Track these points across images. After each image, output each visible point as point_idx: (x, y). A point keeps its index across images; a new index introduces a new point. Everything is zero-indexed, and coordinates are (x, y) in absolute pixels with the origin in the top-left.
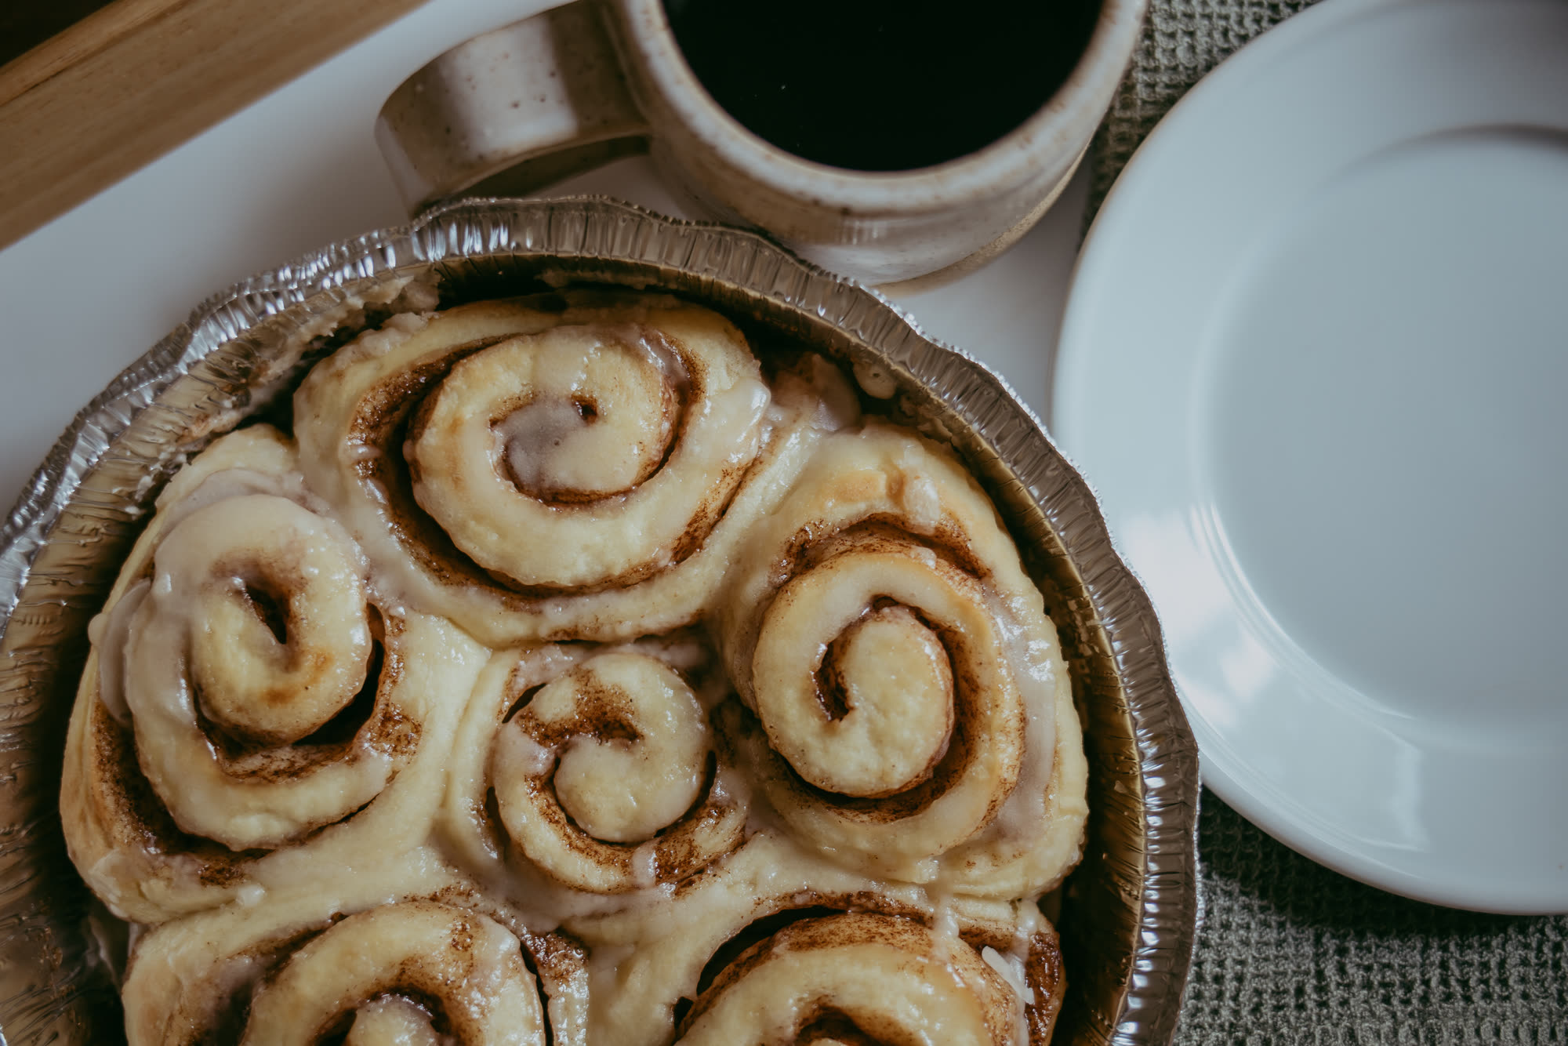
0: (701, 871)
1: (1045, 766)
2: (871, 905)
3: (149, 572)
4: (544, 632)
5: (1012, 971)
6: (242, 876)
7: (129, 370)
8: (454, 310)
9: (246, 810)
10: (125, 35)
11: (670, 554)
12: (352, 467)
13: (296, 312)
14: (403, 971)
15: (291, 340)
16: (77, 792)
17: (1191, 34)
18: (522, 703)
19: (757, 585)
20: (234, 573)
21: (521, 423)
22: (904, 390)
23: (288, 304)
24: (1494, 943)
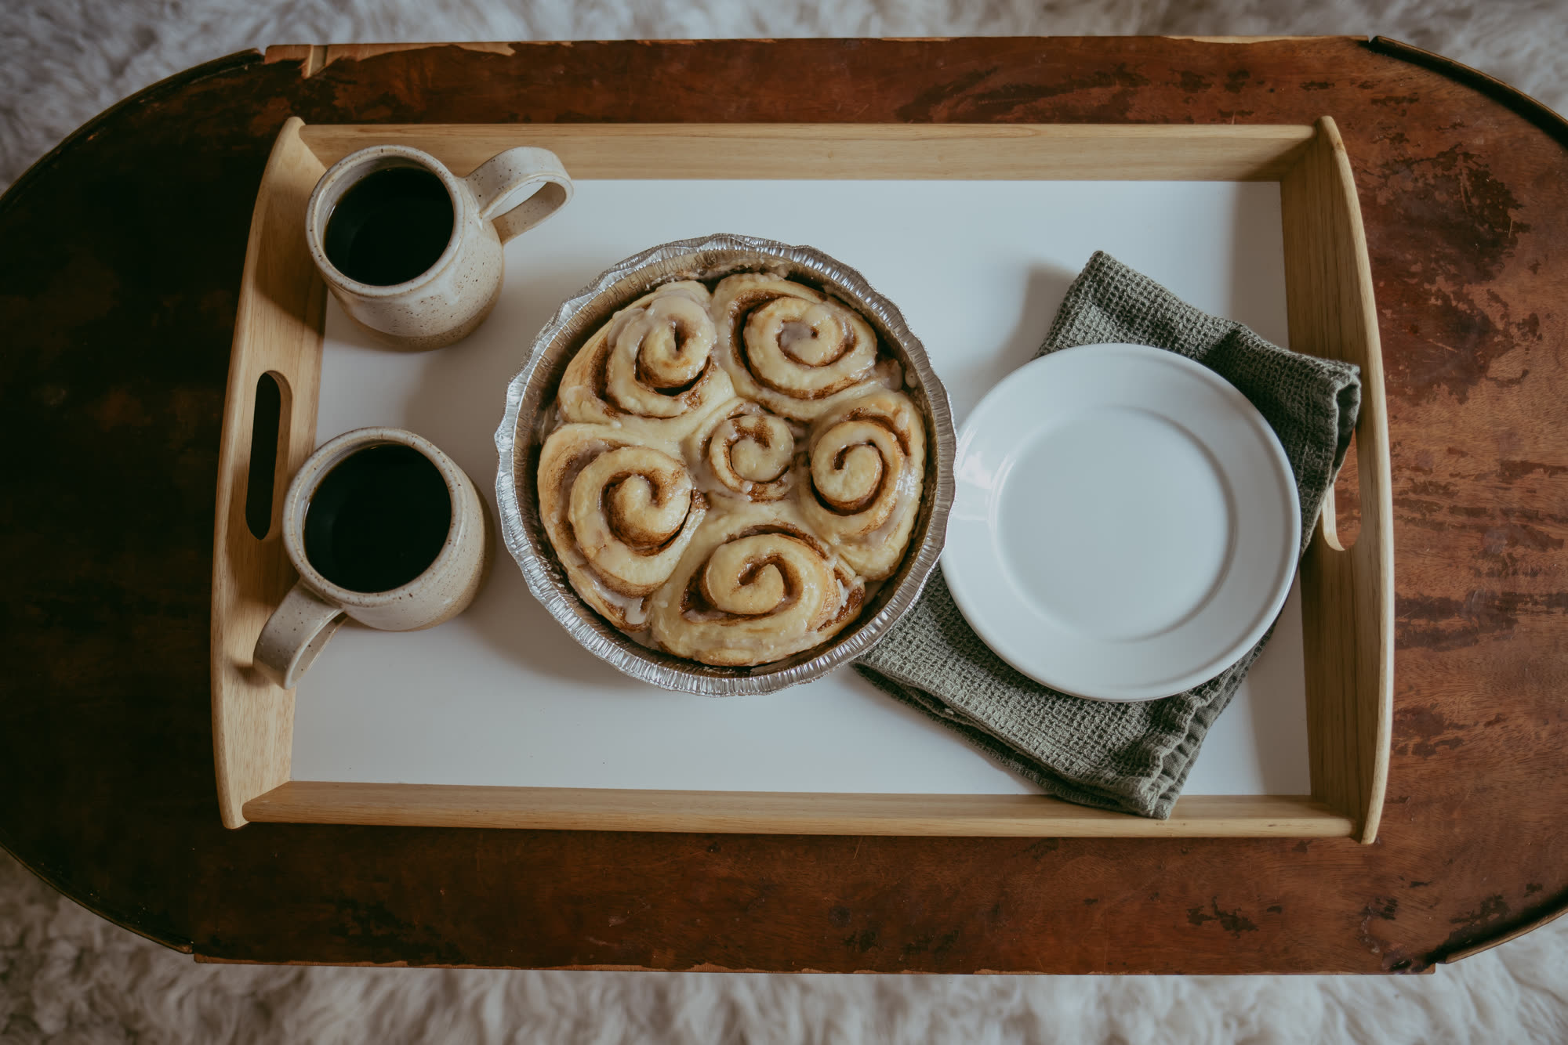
0: (763, 500)
1: (892, 527)
2: (811, 542)
3: (647, 306)
4: (759, 397)
5: (844, 595)
6: (617, 417)
7: (682, 241)
8: (789, 282)
9: (633, 396)
10: (735, 137)
11: (813, 394)
12: (729, 311)
13: (742, 253)
14: (653, 471)
15: (734, 262)
16: (580, 362)
17: (1086, 333)
18: (737, 417)
19: (836, 418)
20: (675, 321)
21: (791, 325)
22: (919, 387)
23: (742, 249)
24: (1011, 689)
